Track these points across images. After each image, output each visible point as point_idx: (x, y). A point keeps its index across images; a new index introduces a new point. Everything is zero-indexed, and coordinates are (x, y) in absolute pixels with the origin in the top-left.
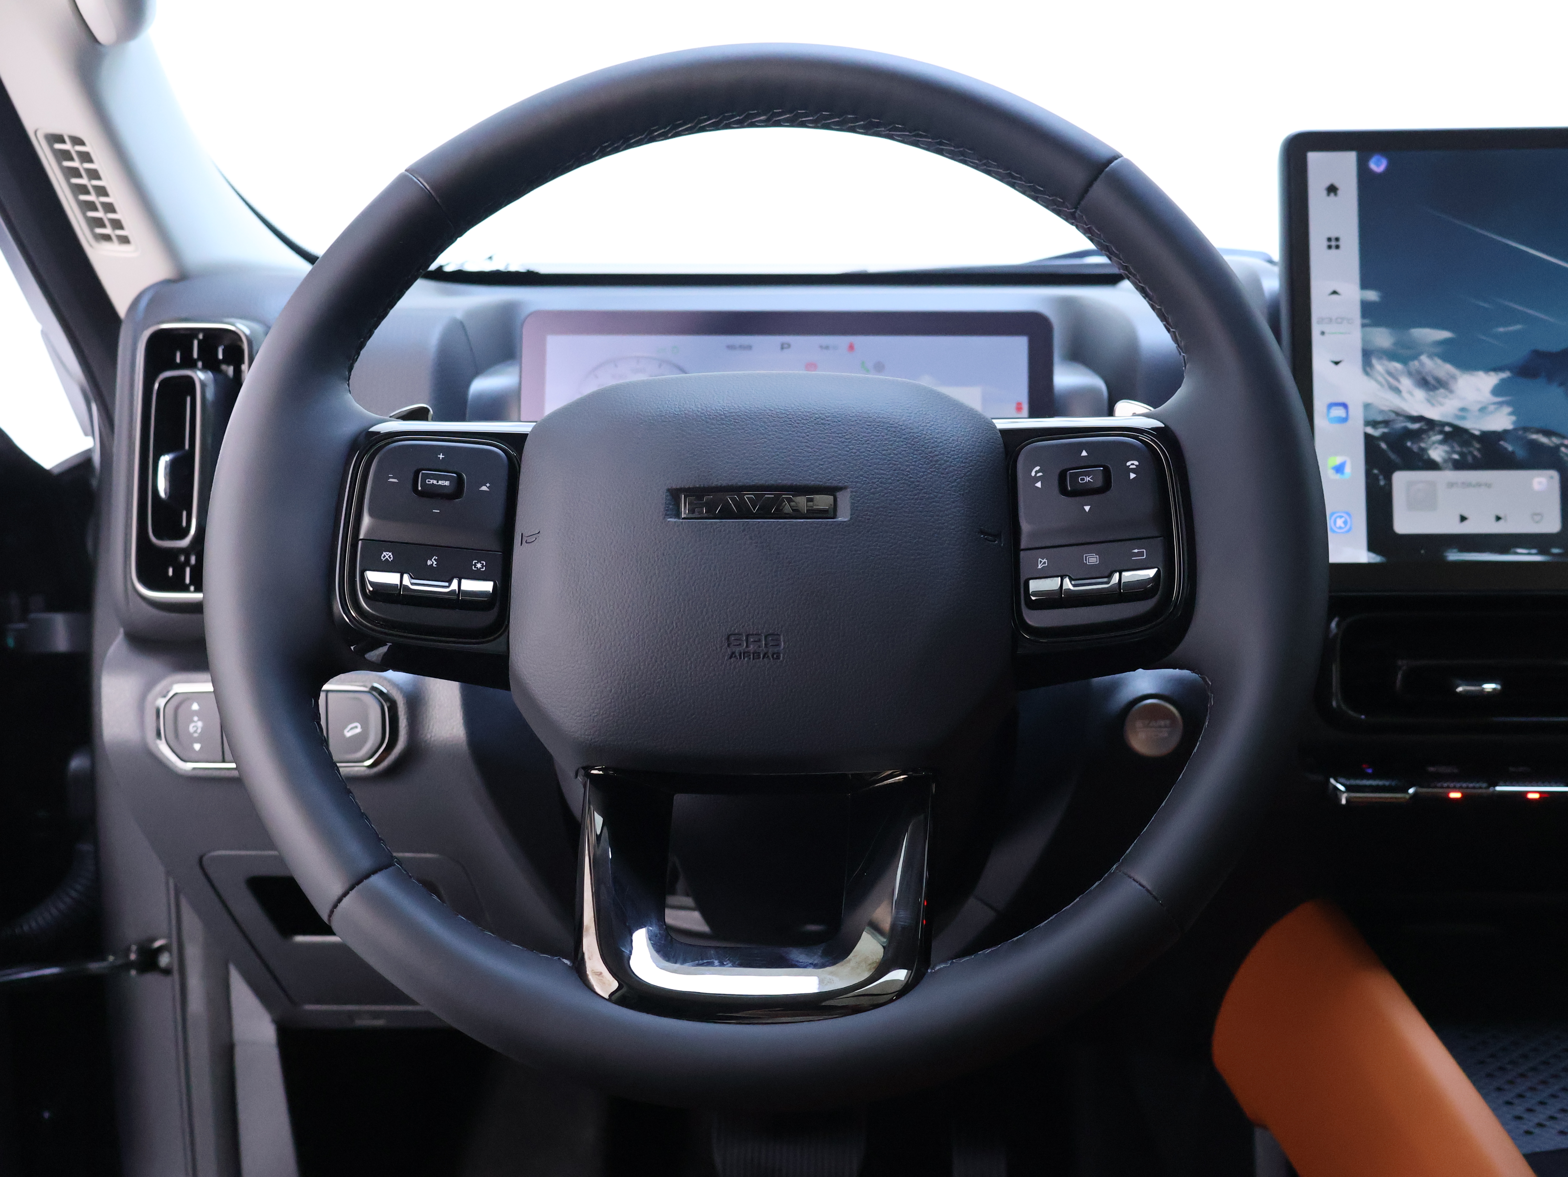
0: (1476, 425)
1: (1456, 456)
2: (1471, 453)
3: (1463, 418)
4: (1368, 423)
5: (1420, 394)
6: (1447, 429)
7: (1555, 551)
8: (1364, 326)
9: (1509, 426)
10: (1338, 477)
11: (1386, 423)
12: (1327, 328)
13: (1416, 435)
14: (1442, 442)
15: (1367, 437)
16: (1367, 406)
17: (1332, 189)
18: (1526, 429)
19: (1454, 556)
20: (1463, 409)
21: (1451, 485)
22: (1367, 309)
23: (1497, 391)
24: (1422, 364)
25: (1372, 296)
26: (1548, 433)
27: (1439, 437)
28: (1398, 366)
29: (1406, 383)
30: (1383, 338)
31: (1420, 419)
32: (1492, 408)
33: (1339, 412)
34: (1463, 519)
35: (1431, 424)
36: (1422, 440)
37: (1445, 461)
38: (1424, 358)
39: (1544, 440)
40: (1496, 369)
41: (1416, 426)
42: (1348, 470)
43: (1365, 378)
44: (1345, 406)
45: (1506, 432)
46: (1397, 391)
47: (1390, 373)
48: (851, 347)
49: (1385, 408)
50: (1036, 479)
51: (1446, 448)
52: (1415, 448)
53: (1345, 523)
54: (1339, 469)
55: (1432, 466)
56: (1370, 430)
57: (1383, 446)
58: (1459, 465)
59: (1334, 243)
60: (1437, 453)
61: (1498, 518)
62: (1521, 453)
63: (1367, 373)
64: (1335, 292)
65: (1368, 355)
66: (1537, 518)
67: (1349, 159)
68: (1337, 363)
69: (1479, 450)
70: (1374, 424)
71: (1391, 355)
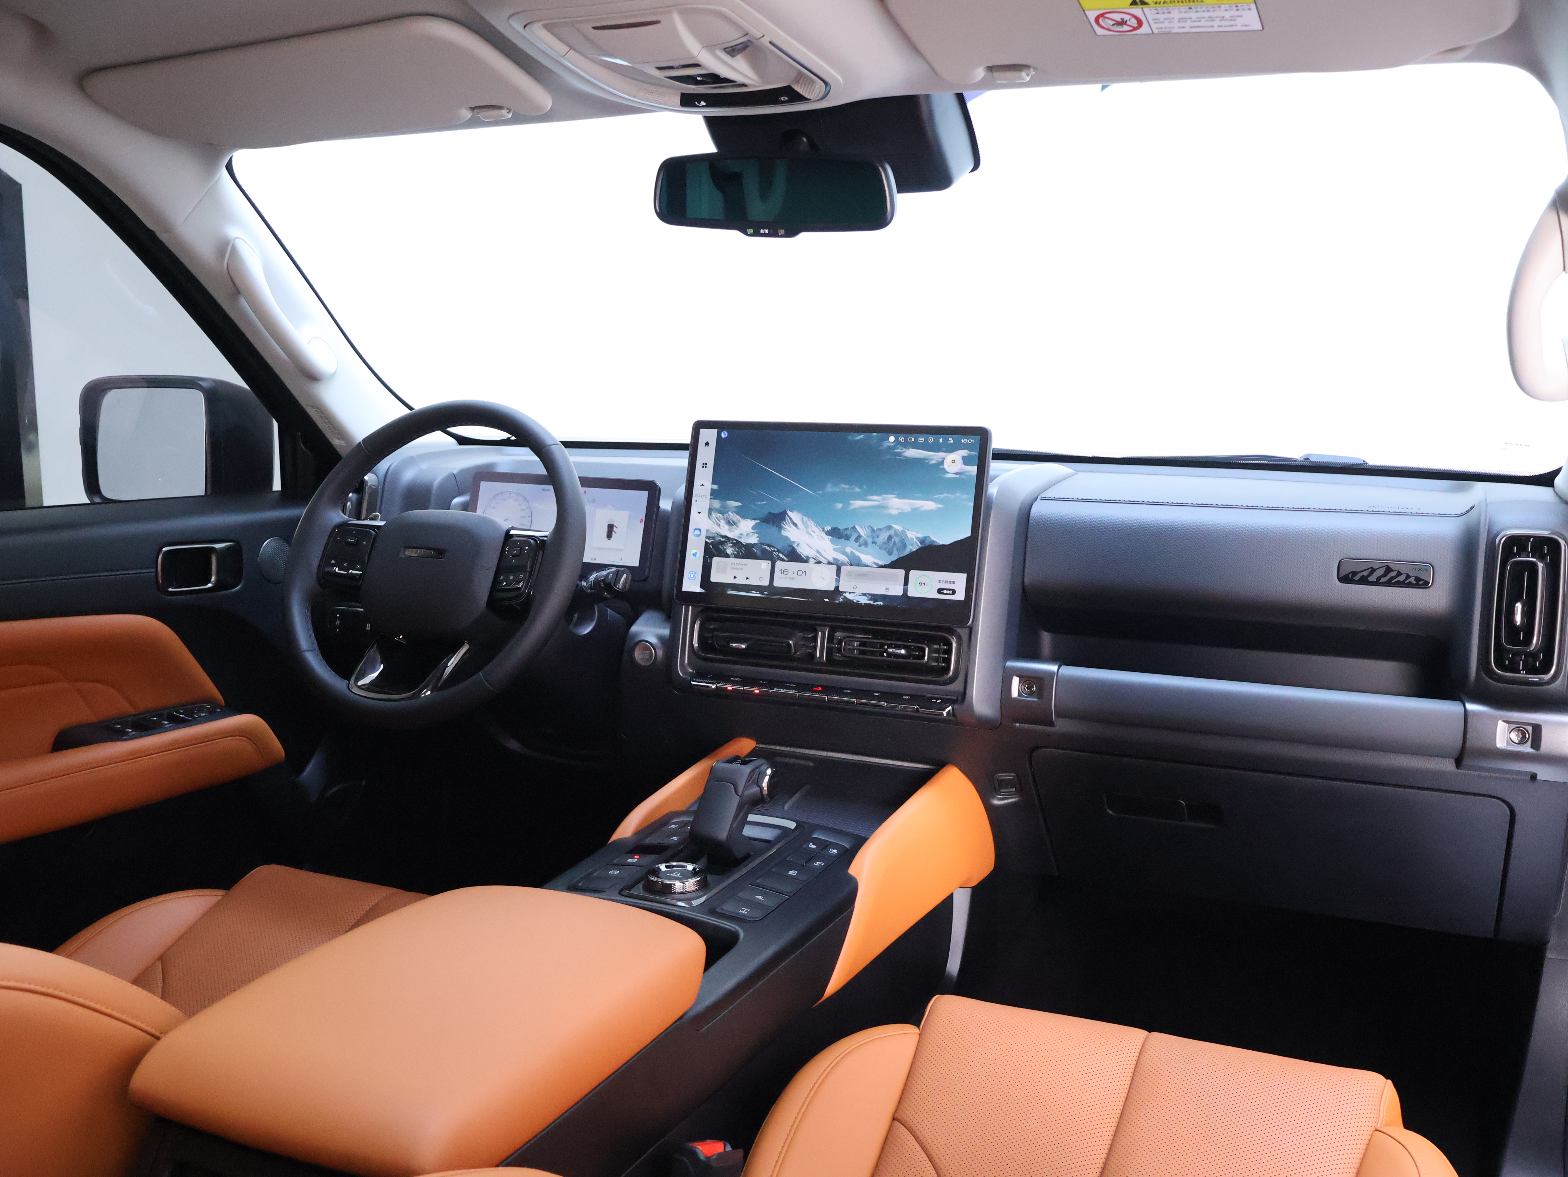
0: (744, 541)
1: (736, 553)
2: (742, 552)
3: (740, 538)
4: (707, 537)
5: (727, 527)
6: (734, 541)
7: (765, 593)
8: (711, 499)
9: (757, 542)
10: (694, 557)
11: (713, 538)
12: (697, 499)
13: (723, 543)
14: (731, 547)
15: (706, 542)
16: (707, 531)
17: (707, 444)
18: (762, 544)
19: (730, 592)
20: (741, 534)
21: (732, 564)
22: (713, 492)
23: (753, 528)
24: (729, 515)
25: (715, 487)
26: (769, 546)
27: (731, 545)
28: (721, 515)
29: (722, 523)
30: (717, 504)
31: (725, 537)
32: (751, 534)
33: (698, 532)
34: (735, 577)
35: (729, 539)
36: (725, 546)
37: (732, 554)
38: (730, 513)
39: (768, 548)
40: (754, 519)
41: (724, 540)
42: (697, 555)
43: (708, 519)
44: (700, 530)
45: (754, 544)
46: (719, 525)
47: (717, 518)
48: (585, 492)
49: (714, 532)
50: (507, 551)
51: (733, 549)
52: (722, 548)
53: (694, 576)
54: (695, 555)
55: (727, 556)
56: (707, 540)
57: (711, 547)
58: (736, 556)
59: (705, 465)
60: (729, 551)
61: (747, 578)
62: (759, 553)
63: (709, 518)
64: (702, 485)
65: (710, 510)
66: (761, 579)
67: (715, 432)
68: (699, 513)
69: (744, 551)
70: (709, 538)
71: (719, 511)
